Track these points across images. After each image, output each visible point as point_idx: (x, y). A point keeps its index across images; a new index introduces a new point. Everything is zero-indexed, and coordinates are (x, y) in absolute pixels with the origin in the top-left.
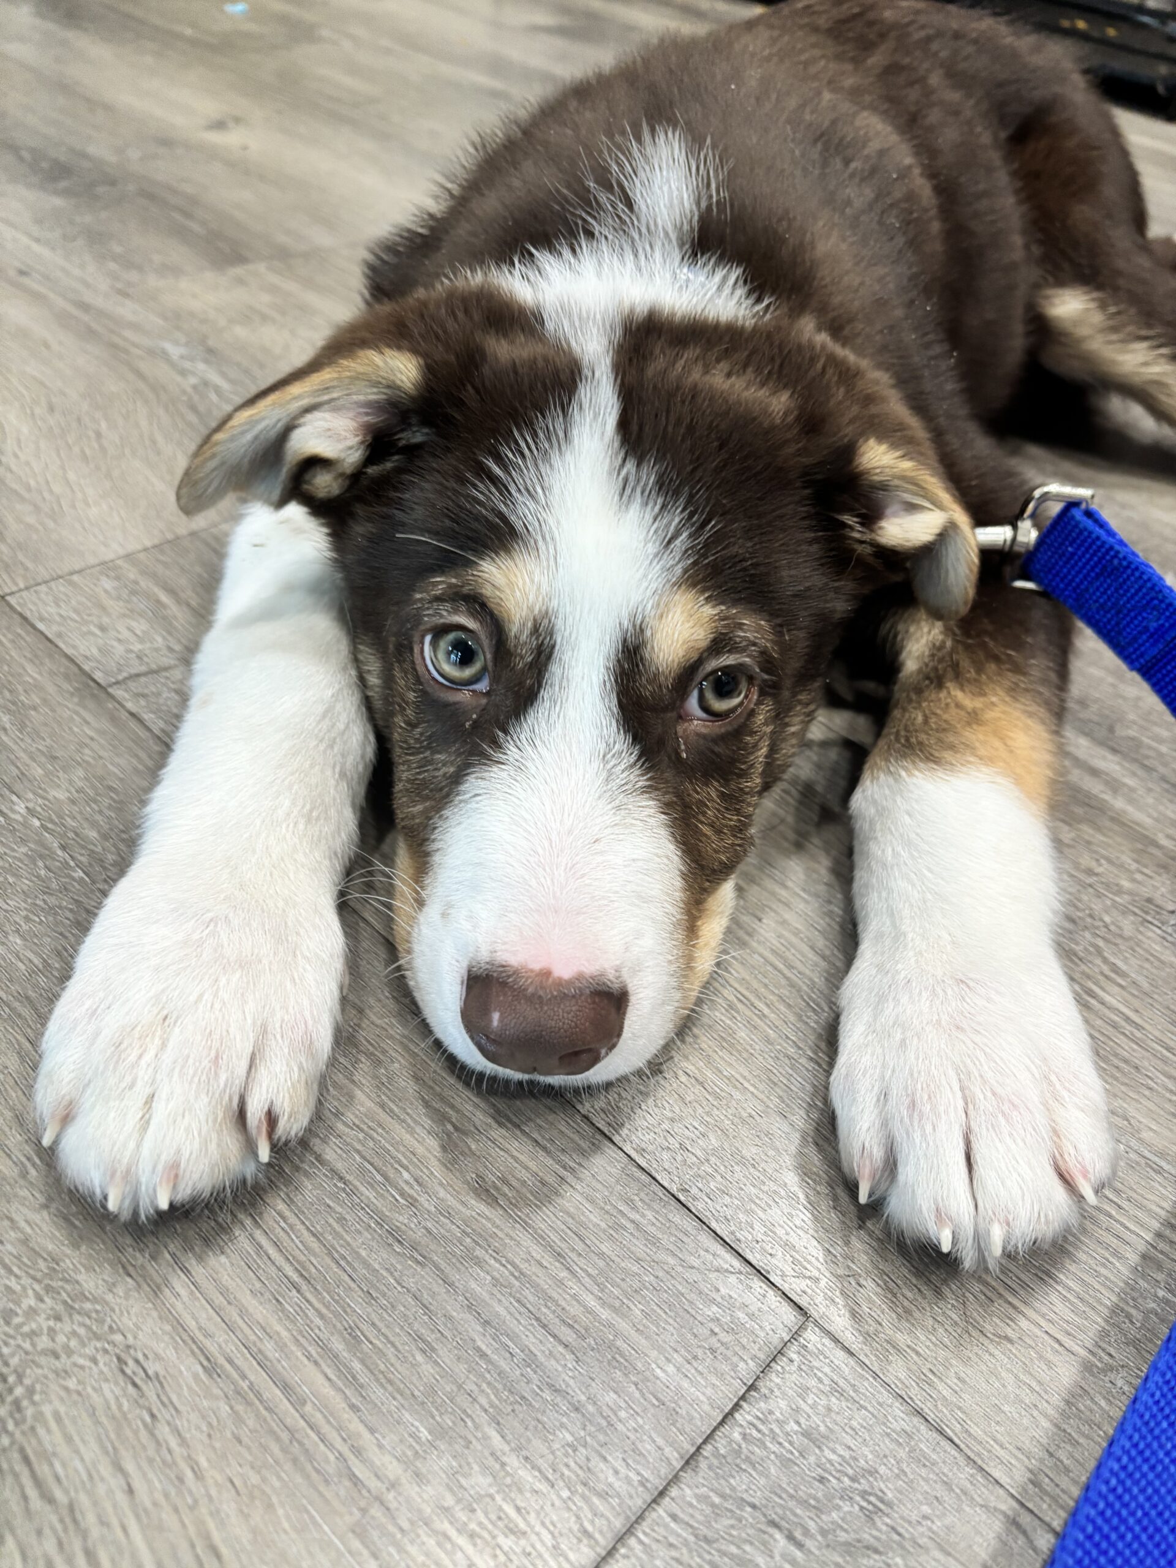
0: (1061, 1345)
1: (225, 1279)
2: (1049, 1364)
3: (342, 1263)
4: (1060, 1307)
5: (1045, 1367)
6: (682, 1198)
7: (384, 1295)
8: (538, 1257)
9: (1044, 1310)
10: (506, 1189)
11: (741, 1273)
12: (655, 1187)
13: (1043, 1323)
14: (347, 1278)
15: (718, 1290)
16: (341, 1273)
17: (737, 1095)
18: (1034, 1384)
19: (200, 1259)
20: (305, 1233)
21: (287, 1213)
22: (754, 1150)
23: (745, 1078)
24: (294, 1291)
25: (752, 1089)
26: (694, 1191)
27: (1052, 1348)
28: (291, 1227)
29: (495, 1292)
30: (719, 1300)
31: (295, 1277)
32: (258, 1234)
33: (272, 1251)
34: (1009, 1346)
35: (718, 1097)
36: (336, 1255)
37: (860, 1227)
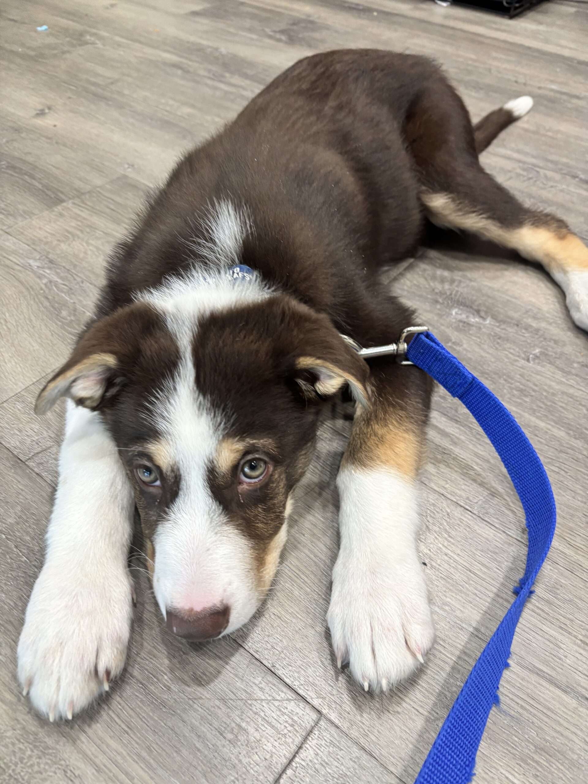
0: (418, 712)
1: (100, 733)
2: (414, 721)
3: (144, 720)
4: (419, 695)
5: (411, 722)
6: (273, 670)
7: (160, 731)
8: (218, 705)
9: (413, 698)
10: (204, 677)
11: (296, 700)
12: (262, 667)
13: (412, 703)
14: (145, 725)
15: (287, 708)
16: (143, 724)
17: (294, 620)
18: (407, 730)
19: (89, 726)
20: (129, 709)
21: (121, 702)
22: (301, 644)
23: (297, 612)
24: (126, 735)
25: (300, 617)
26: (277, 666)
27: (415, 713)
28: (123, 708)
29: (202, 723)
30: (287, 713)
31: (126, 729)
32: (111, 713)
33: (116, 719)
34: (398, 715)
35: (287, 623)
36: (141, 717)
37: (342, 672)
